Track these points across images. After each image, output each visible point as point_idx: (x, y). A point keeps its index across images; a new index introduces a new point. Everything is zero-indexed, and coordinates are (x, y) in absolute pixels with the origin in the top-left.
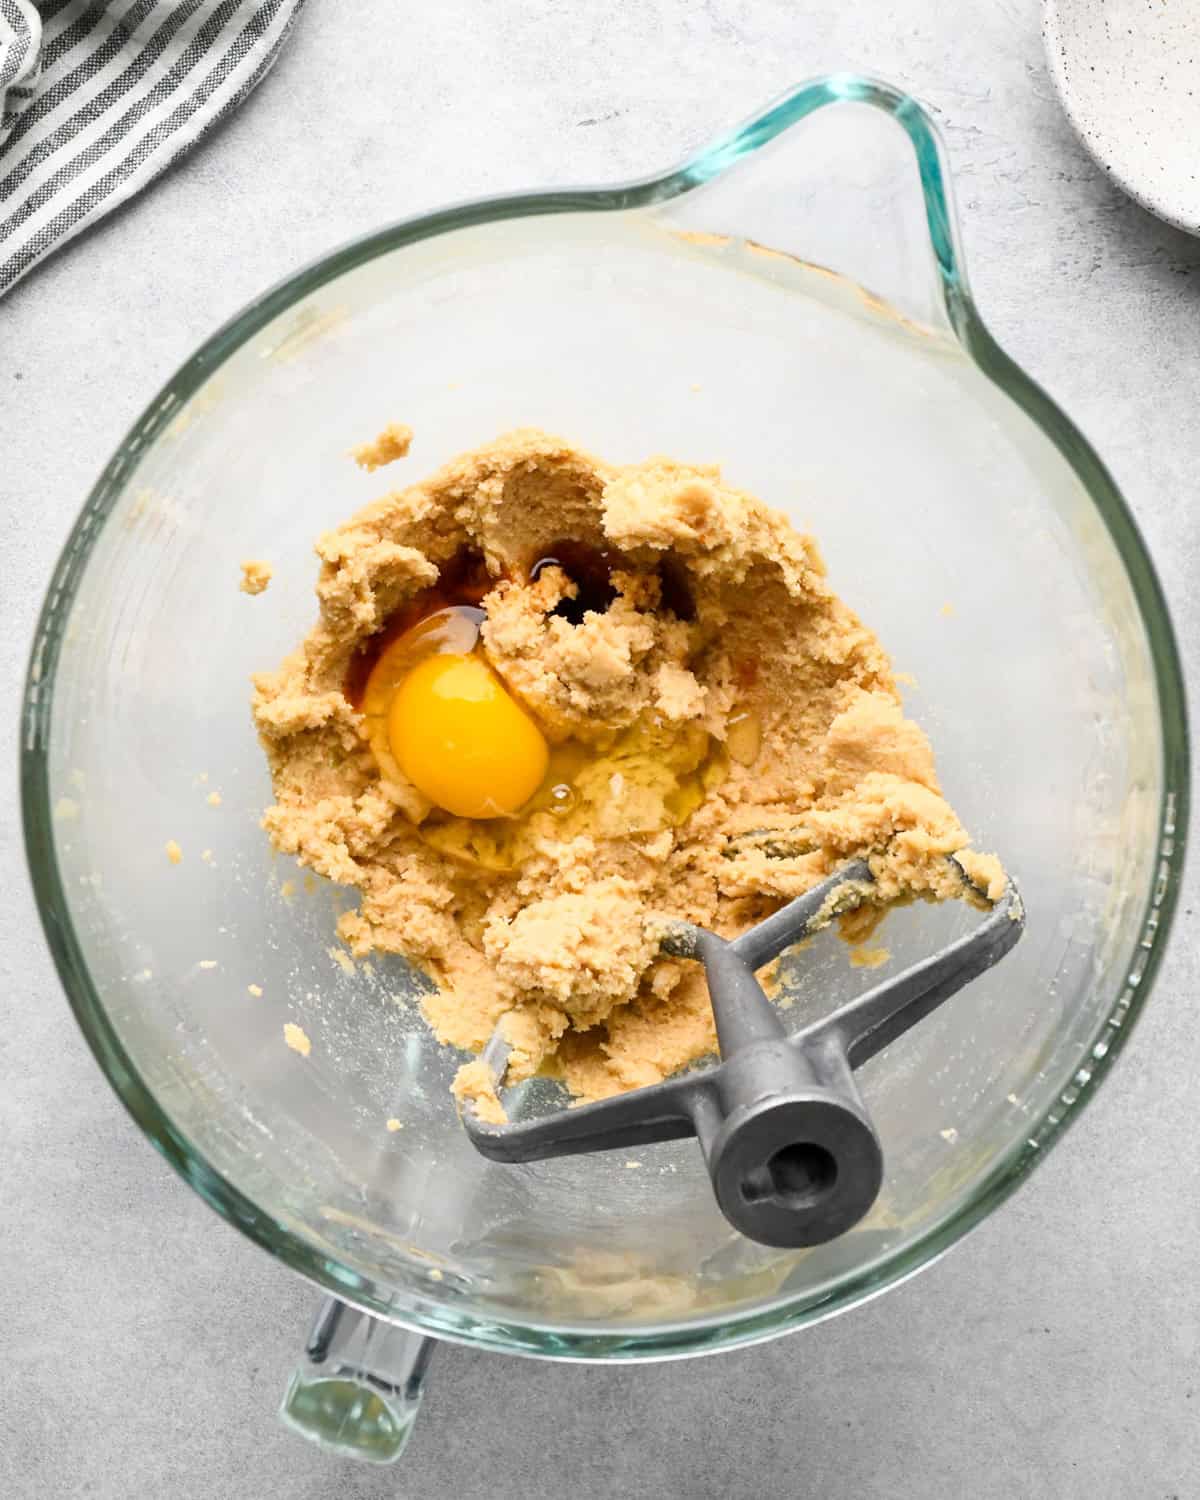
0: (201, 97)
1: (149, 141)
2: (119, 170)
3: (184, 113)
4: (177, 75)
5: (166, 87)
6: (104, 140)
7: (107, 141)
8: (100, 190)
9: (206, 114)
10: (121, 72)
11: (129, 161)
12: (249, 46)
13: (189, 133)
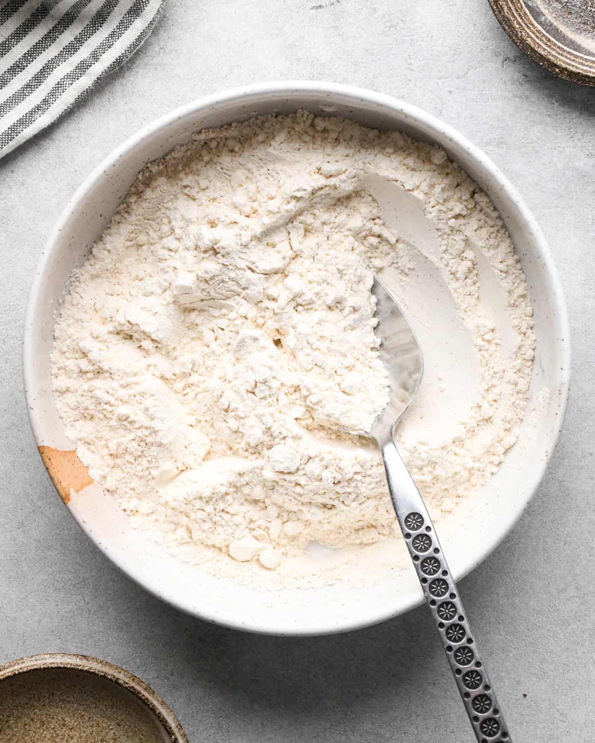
0: (95, 56)
1: (59, 87)
2: (38, 108)
3: (83, 67)
4: (80, 41)
5: (72, 49)
6: (28, 86)
7: (29, 87)
8: (25, 121)
9: (98, 69)
10: (39, 38)
11: (45, 101)
12: (131, 22)
13: (86, 82)
